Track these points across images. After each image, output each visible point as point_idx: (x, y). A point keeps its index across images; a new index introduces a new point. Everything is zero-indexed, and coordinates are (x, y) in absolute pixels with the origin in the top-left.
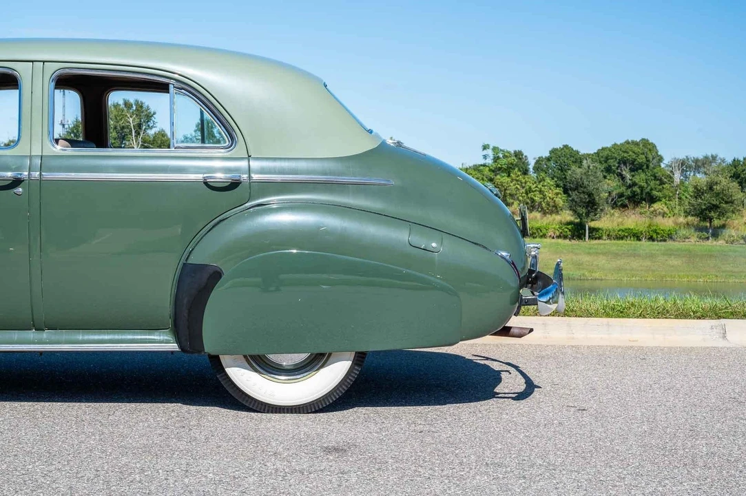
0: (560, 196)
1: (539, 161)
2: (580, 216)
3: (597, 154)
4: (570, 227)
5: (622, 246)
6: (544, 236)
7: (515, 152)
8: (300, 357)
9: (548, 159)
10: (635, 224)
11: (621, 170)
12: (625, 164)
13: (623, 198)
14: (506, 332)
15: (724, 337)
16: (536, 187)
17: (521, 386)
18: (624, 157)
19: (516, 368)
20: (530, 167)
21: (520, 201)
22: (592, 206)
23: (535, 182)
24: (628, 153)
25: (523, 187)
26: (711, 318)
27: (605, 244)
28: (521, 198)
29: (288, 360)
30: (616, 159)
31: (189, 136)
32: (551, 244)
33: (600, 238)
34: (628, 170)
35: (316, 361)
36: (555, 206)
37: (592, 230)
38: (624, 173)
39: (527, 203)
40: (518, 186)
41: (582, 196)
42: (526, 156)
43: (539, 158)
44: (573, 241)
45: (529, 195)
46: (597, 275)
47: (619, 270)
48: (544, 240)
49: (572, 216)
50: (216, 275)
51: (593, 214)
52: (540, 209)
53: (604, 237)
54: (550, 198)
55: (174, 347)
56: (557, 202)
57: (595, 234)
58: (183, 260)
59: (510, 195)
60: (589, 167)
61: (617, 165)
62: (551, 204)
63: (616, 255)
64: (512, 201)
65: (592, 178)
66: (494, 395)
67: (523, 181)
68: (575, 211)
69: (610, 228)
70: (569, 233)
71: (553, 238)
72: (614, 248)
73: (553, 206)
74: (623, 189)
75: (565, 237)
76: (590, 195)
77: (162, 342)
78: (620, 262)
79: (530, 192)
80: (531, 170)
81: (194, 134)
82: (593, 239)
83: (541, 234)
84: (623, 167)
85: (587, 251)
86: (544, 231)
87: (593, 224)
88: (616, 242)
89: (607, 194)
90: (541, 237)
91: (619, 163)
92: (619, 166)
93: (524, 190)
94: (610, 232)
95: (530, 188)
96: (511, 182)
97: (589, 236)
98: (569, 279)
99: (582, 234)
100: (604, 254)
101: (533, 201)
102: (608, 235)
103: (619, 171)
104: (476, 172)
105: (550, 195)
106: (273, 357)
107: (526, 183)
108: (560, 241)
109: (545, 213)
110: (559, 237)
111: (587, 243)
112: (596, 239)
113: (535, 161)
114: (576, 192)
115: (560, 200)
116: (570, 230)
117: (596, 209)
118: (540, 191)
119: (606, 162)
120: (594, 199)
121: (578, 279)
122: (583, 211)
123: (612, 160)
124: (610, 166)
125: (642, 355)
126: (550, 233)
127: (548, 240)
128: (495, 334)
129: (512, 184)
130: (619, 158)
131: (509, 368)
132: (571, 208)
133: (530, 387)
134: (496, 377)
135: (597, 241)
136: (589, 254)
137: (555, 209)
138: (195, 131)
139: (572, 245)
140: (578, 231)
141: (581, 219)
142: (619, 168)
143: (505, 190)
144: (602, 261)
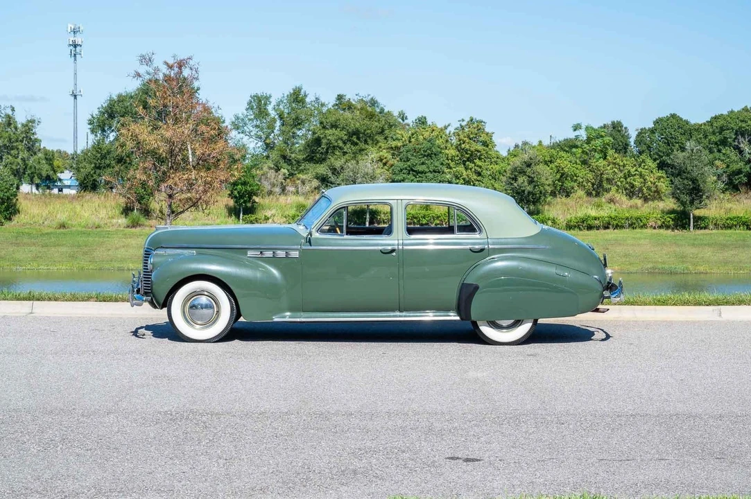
0: (662, 180)
1: (641, 133)
2: (683, 204)
3: (710, 123)
4: (672, 216)
5: (730, 236)
6: (644, 226)
7: (613, 123)
8: (510, 322)
9: (653, 131)
10: (744, 211)
11: (739, 142)
12: (743, 135)
13: (742, 175)
14: (597, 310)
15: (720, 316)
16: (636, 170)
17: (604, 336)
18: (740, 127)
19: (602, 330)
20: (631, 140)
21: (618, 186)
22: (696, 192)
23: (635, 165)
24: (746, 122)
25: (621, 171)
26: (714, 305)
27: (711, 234)
28: (619, 183)
29: (505, 323)
30: (732, 129)
31: (240, 115)
32: (652, 235)
33: (705, 228)
34: (746, 143)
35: (517, 323)
36: (657, 192)
37: (697, 219)
38: (742, 145)
39: (626, 189)
40: (616, 170)
41: (686, 182)
42: (626, 128)
43: (642, 129)
44: (676, 231)
45: (628, 180)
46: (701, 269)
47: (726, 263)
48: (645, 231)
49: (675, 203)
50: (476, 288)
51: (698, 201)
52: (640, 195)
53: (711, 227)
54: (651, 183)
55: (458, 318)
56: (659, 188)
57: (700, 223)
58: (462, 282)
59: (607, 179)
60: (692, 150)
61: (734, 137)
62: (653, 189)
63: (723, 247)
64: (609, 186)
65: (696, 162)
66: (592, 340)
67: (621, 164)
68: (678, 199)
69: (717, 216)
70: (671, 223)
71: (655, 228)
72: (721, 238)
73: (655, 192)
74: (742, 164)
75: (668, 227)
76: (694, 181)
77: (453, 317)
78: (728, 254)
79: (629, 176)
80: (632, 143)
81: (245, 112)
82: (698, 228)
83: (642, 224)
84: (741, 139)
85: (692, 242)
86: (644, 221)
87: (698, 213)
88: (725, 231)
89: (715, 178)
90: (642, 227)
91: (736, 134)
92: (736, 138)
93: (622, 175)
94: (717, 221)
95: (629, 171)
96: (608, 166)
97: (694, 226)
98: (671, 273)
99: (686, 224)
100: (709, 245)
101: (633, 186)
102: (715, 224)
103: (736, 143)
104: (569, 155)
105: (652, 180)
106: (498, 322)
107: (624, 166)
108: (662, 231)
109: (646, 200)
110: (660, 227)
111: (692, 233)
112: (701, 228)
113: (637, 133)
114: (678, 178)
115: (664, 186)
116: (673, 220)
117: (701, 196)
118: (641, 175)
119: (720, 133)
120: (699, 186)
121: (681, 273)
122: (686, 198)
123: (728, 131)
124: (726, 138)
125: (669, 324)
126: (651, 223)
127: (649, 231)
128: (593, 311)
129: (609, 168)
130: (736, 128)
131: (600, 331)
132: (674, 195)
133: (608, 337)
134: (592, 334)
135: (703, 231)
136: (693, 245)
137: (657, 195)
138: (247, 109)
139: (675, 236)
140: (681, 220)
141: (685, 207)
142: (737, 141)
143: (601, 174)
144: (708, 253)
